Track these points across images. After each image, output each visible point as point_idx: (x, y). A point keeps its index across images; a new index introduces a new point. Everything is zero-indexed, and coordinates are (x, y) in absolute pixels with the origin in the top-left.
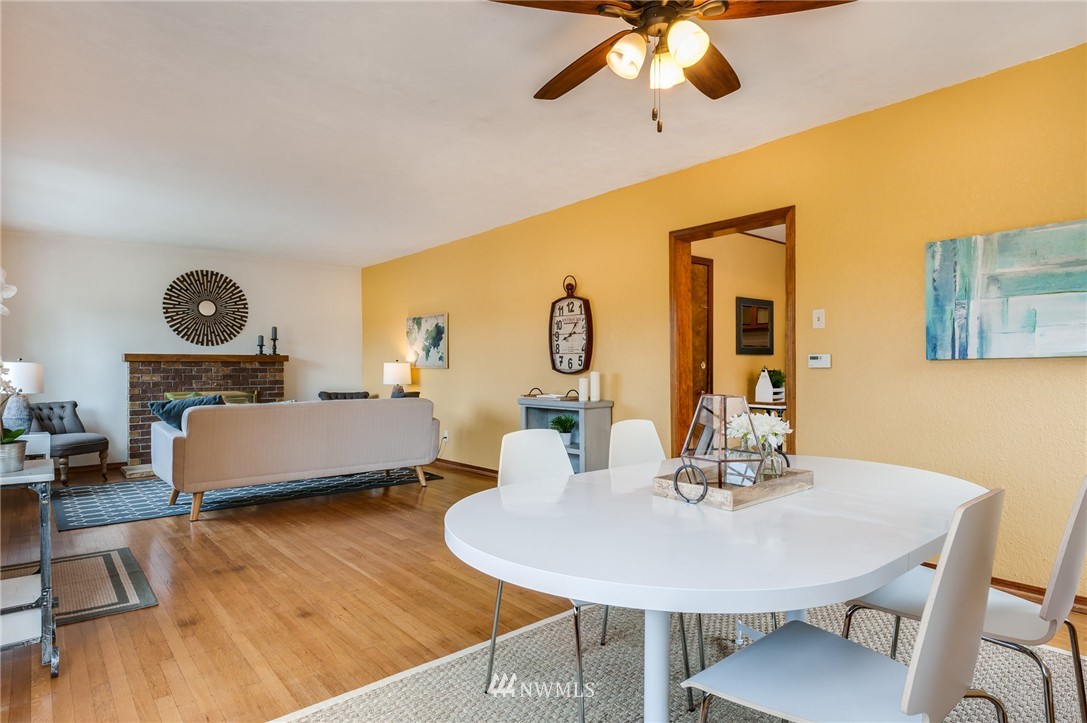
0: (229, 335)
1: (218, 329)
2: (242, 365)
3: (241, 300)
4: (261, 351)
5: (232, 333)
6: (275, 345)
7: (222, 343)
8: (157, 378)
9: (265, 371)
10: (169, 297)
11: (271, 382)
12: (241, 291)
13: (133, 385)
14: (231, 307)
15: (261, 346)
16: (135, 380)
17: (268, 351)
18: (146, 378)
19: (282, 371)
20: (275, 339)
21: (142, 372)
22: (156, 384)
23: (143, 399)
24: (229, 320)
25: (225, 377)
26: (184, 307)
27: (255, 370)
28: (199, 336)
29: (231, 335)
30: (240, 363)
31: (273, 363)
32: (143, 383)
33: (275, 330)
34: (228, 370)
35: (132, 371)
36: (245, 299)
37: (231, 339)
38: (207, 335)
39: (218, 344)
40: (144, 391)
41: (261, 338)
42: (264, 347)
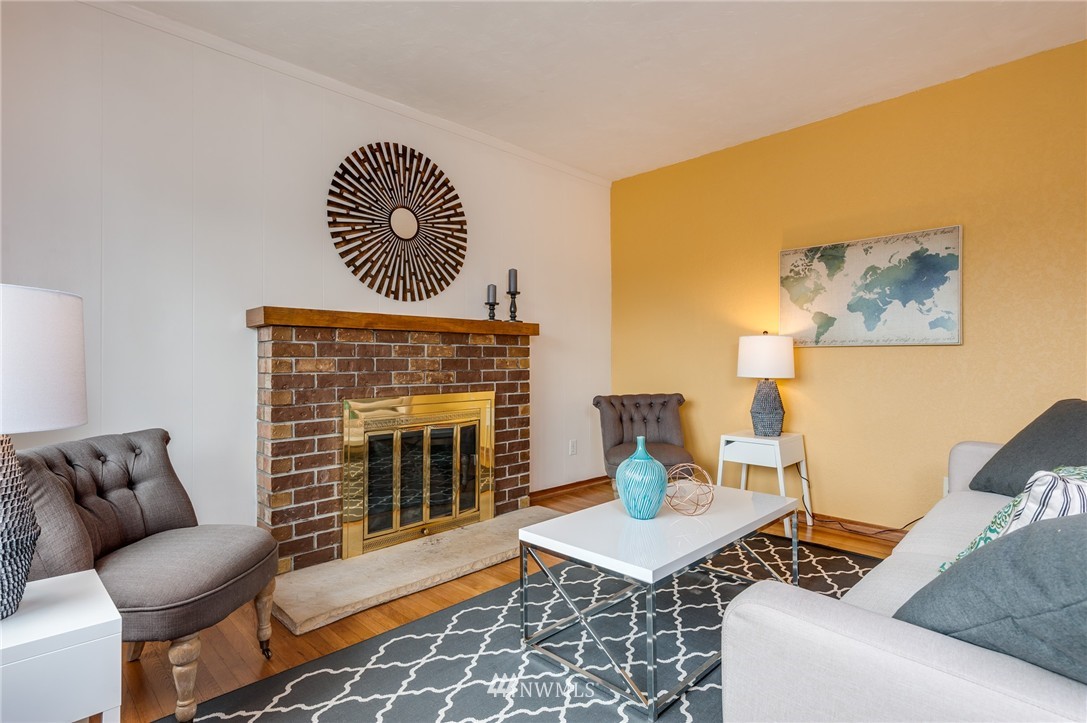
2: (470, 341)
4: (492, 316)
6: (513, 305)
8: (328, 366)
9: (501, 353)
11: (513, 375)
13: (279, 383)
15: (492, 305)
16: (284, 372)
17: (502, 314)
18: (307, 366)
19: (526, 353)
20: (513, 294)
21: (297, 352)
22: (325, 381)
23: (299, 415)
25: (447, 364)
27: (490, 351)
31: (514, 338)
32: (301, 379)
33: (513, 275)
34: (450, 351)
35: (279, 350)
39: (421, 298)
40: (302, 397)
41: (492, 289)
42: (496, 306)
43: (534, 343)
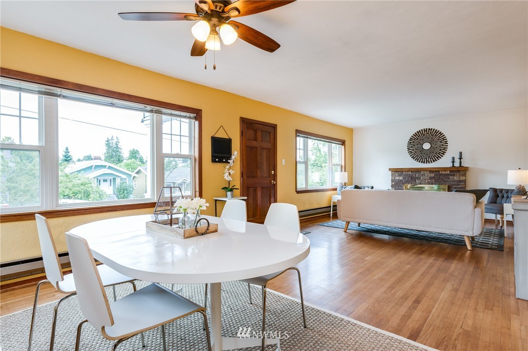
0: (437, 158)
1: (432, 155)
3: (444, 140)
4: (453, 165)
5: (439, 157)
6: (461, 162)
7: (434, 161)
8: (401, 178)
9: (453, 175)
10: (410, 143)
11: (457, 181)
12: (444, 135)
14: (439, 144)
15: (453, 162)
16: (393, 179)
17: (457, 164)
18: (397, 178)
19: (465, 175)
20: (460, 158)
21: (395, 175)
22: (401, 181)
24: (437, 151)
26: (416, 147)
27: (448, 175)
28: (423, 159)
29: (438, 158)
30: (439, 171)
32: (397, 180)
33: (461, 153)
34: (433, 175)
35: (392, 175)
36: (446, 139)
37: (438, 159)
38: (426, 159)
39: (431, 162)
41: (454, 158)
43: (468, 173)
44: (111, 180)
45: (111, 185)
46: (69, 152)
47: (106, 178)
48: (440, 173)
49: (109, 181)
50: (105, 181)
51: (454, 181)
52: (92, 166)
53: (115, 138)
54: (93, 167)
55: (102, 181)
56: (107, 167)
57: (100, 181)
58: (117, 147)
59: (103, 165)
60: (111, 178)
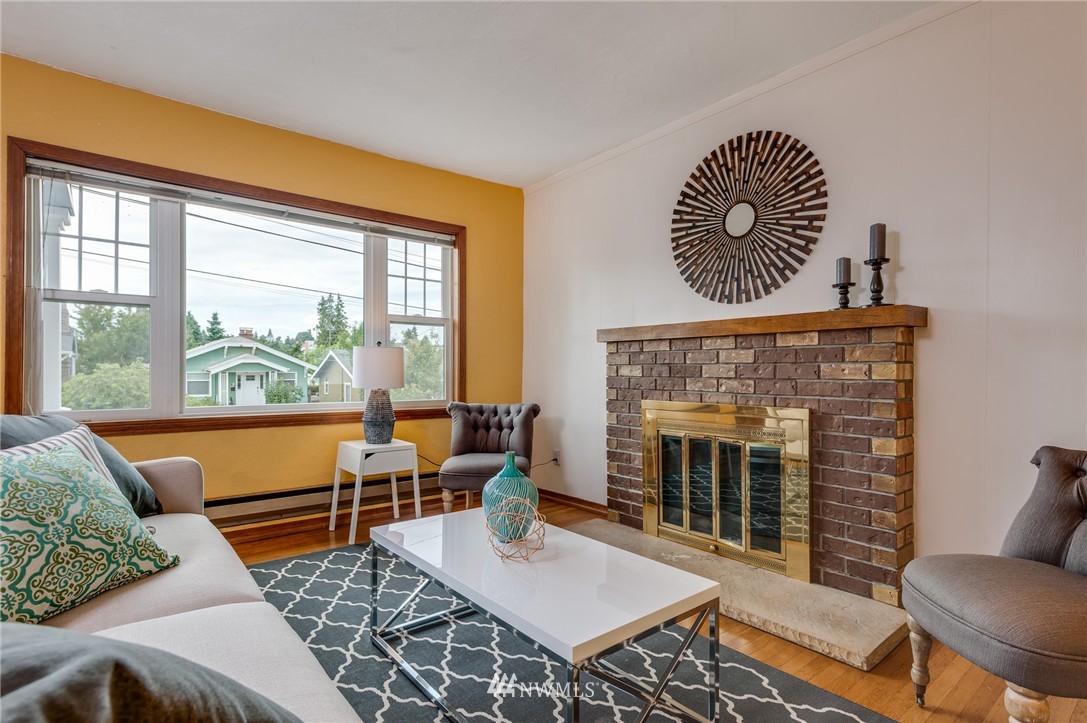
0: (781, 271)
2: (778, 342)
4: (845, 300)
5: (788, 265)
6: (878, 281)
7: (766, 291)
11: (858, 388)
15: (844, 287)
18: (625, 371)
20: (877, 262)
22: (636, 384)
24: (781, 236)
25: (745, 371)
27: (813, 355)
30: (775, 334)
33: (879, 233)
34: (747, 356)
35: (610, 359)
37: (785, 280)
41: (846, 264)
42: (850, 289)
44: (262, 376)
45: (262, 387)
46: (219, 323)
47: (251, 371)
48: (780, 343)
49: (258, 379)
50: (251, 378)
51: (844, 388)
52: (224, 347)
53: (335, 298)
54: (226, 350)
55: (243, 379)
56: (253, 351)
57: (239, 380)
58: (339, 314)
59: (245, 345)
60: (263, 372)
